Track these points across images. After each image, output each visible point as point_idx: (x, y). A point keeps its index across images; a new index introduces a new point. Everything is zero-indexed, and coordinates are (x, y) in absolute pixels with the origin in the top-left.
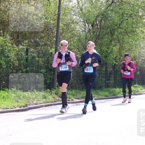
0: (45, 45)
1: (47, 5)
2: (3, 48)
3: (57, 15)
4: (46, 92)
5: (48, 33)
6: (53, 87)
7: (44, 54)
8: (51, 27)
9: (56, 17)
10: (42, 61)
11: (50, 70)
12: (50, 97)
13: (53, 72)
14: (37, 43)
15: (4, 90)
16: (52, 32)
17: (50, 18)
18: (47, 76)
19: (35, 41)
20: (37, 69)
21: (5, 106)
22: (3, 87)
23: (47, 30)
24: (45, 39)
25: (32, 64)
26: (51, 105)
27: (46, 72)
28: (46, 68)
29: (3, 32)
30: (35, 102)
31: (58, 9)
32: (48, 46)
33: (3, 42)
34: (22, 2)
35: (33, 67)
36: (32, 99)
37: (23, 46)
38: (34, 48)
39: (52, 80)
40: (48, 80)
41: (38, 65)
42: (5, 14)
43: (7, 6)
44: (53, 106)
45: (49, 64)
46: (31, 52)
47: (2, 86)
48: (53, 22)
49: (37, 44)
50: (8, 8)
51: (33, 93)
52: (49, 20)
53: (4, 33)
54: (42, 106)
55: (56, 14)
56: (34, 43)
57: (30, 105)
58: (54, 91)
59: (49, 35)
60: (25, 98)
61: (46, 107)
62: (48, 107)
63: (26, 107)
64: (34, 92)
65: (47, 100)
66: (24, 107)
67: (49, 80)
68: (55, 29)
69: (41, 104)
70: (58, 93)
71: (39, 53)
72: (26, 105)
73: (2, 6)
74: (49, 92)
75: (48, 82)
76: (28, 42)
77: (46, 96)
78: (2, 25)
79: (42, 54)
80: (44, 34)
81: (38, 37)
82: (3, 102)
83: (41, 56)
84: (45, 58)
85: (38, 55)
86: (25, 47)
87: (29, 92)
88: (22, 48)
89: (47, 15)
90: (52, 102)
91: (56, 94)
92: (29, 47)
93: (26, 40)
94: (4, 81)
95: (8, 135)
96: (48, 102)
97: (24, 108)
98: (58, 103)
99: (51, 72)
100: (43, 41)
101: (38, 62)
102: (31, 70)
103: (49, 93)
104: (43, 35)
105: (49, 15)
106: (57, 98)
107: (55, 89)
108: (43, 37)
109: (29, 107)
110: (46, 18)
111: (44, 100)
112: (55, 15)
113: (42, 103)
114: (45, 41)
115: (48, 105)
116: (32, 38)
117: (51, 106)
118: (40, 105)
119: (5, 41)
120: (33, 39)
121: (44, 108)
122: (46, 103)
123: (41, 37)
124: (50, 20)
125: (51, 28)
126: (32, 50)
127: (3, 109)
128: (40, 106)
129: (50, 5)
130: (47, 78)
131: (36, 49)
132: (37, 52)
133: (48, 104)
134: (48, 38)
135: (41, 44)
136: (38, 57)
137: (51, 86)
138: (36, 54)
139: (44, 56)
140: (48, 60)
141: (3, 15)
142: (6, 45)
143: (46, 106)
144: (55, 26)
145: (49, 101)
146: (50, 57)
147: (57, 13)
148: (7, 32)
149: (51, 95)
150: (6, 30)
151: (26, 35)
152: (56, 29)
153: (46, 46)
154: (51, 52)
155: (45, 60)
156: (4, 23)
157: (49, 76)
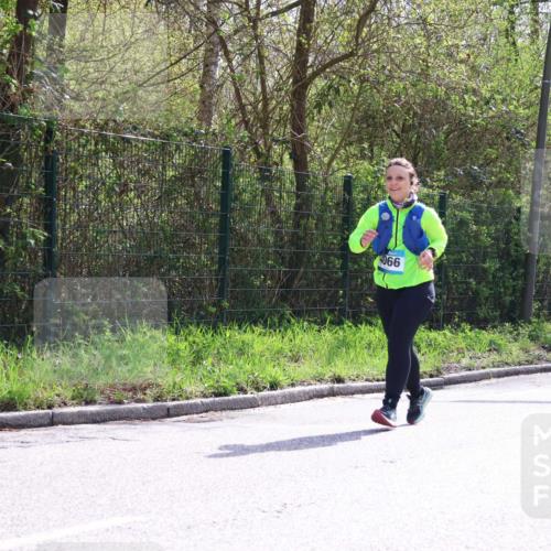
0: (500, 183)
1: (509, 60)
2: (370, 194)
3: (539, 90)
4: (500, 332)
5: (509, 148)
6: (521, 317)
7: (496, 215)
8: (520, 127)
9: (535, 97)
10: (489, 235)
11: (515, 264)
12: (514, 349)
13: (522, 271)
14: (475, 178)
15: (371, 324)
16: (523, 145)
17: (518, 101)
18: (504, 282)
19: (468, 174)
20: (472, 258)
21: (375, 373)
22: (369, 313)
23: (507, 138)
24: (501, 167)
25: (457, 244)
26: (517, 373)
27: (502, 269)
28: (500, 257)
29: (371, 146)
30: (465, 362)
31: (542, 71)
32: (507, 189)
33: (369, 178)
34: (431, 53)
35: (459, 252)
36: (455, 354)
37: (431, 187)
38: (463, 195)
39: (518, 294)
40: (506, 295)
41: (476, 247)
42: (378, 92)
43: (384, 67)
44: (522, 376)
45: (512, 245)
46: (456, 206)
47: (364, 310)
48: (527, 111)
49: (474, 183)
50: (387, 72)
51: (460, 334)
52: (512, 107)
53: (372, 151)
54: (486, 377)
55: (536, 88)
56: (464, 180)
57: (448, 370)
58: (525, 330)
59: (513, 153)
60: (435, 349)
61: (501, 380)
62: (506, 378)
63: (437, 376)
64: (463, 331)
65: (504, 356)
66: (431, 376)
67: (511, 295)
68: (533, 134)
69: (484, 368)
70: (538, 337)
71: (480, 210)
72: (439, 372)
73: (370, 66)
74: (511, 333)
75: (508, 299)
76: (446, 175)
77: (500, 345)
78: (369, 126)
79: (489, 214)
80: (497, 149)
81: (478, 159)
82: (368, 359)
83: (487, 217)
84: (499, 226)
85: (475, 216)
86: (436, 192)
87: (447, 332)
88: (428, 196)
89: (509, 91)
90: (520, 364)
91: (533, 338)
92: (448, 192)
93: (439, 169)
94: (370, 295)
95: (384, 461)
96: (507, 364)
97: (431, 379)
98: (539, 366)
99: (515, 269)
100: (492, 173)
101: (477, 236)
102: (455, 262)
103: (508, 336)
104: (492, 153)
105: (512, 91)
106: (537, 353)
107: (530, 323)
108: (494, 161)
109: (446, 376)
110: (504, 101)
111: (495, 357)
112: (531, 91)
113: (488, 366)
114: (500, 172)
115: (507, 374)
116: (459, 162)
117: (516, 377)
118: (482, 371)
119: (375, 172)
120: (460, 166)
121: (494, 380)
122: (498, 366)
123: (486, 158)
124: (516, 107)
125: (518, 132)
126: (458, 199)
127: (367, 380)
128: (481, 374)
129: (516, 60)
130: (506, 288)
131: (470, 197)
132: (472, 206)
133: (507, 368)
134: (510, 163)
135: (487, 181)
136: (477, 223)
137: (518, 312)
138: (470, 212)
139: (494, 218)
140: (508, 232)
141: (372, 96)
142: (379, 186)
143: (499, 375)
144: (532, 126)
145: (510, 361)
146: (513, 221)
147: (539, 84)
148: (383, 145)
149: (516, 340)
150: (378, 141)
151: (438, 154)
152: (535, 135)
153: (502, 187)
154: (518, 205)
155: (497, 230)
156: (374, 118)
157: (511, 283)
